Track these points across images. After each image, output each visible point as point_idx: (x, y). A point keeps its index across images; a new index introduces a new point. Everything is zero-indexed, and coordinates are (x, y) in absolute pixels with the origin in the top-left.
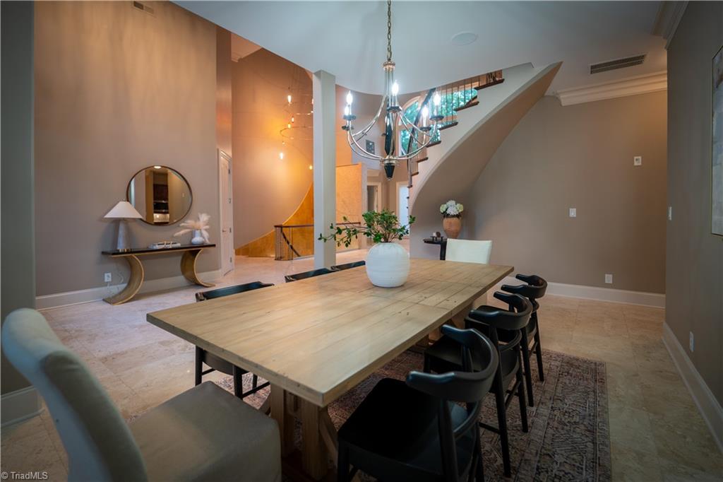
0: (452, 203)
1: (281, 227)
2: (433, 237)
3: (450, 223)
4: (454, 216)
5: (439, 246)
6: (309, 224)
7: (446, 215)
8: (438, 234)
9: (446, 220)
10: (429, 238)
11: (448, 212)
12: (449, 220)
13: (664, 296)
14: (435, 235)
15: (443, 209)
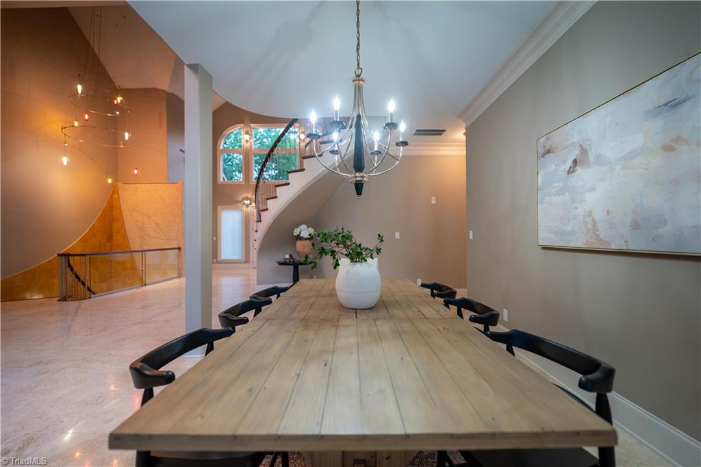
0: (303, 227)
1: (67, 255)
2: (285, 259)
3: (304, 246)
4: (306, 239)
5: (292, 267)
6: (103, 251)
7: (299, 238)
8: (291, 256)
9: (299, 243)
10: (282, 260)
11: (301, 235)
12: (303, 242)
13: (466, 290)
14: (287, 256)
15: (296, 232)
